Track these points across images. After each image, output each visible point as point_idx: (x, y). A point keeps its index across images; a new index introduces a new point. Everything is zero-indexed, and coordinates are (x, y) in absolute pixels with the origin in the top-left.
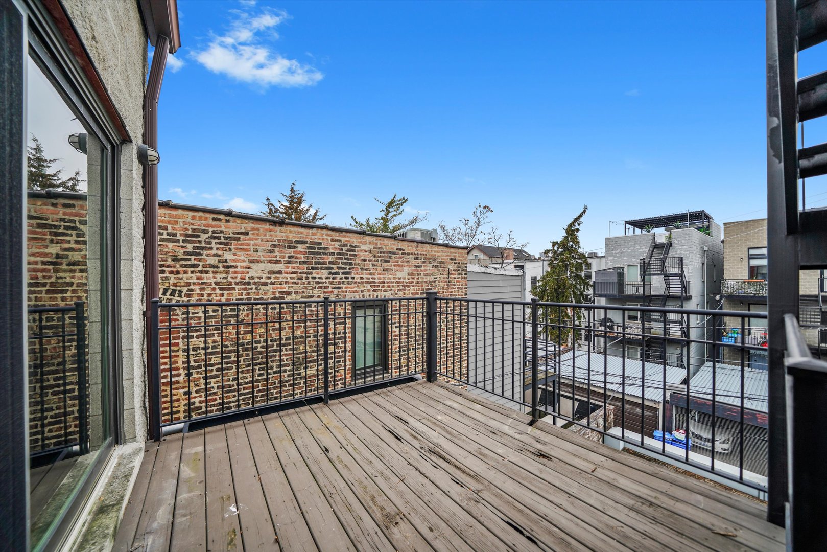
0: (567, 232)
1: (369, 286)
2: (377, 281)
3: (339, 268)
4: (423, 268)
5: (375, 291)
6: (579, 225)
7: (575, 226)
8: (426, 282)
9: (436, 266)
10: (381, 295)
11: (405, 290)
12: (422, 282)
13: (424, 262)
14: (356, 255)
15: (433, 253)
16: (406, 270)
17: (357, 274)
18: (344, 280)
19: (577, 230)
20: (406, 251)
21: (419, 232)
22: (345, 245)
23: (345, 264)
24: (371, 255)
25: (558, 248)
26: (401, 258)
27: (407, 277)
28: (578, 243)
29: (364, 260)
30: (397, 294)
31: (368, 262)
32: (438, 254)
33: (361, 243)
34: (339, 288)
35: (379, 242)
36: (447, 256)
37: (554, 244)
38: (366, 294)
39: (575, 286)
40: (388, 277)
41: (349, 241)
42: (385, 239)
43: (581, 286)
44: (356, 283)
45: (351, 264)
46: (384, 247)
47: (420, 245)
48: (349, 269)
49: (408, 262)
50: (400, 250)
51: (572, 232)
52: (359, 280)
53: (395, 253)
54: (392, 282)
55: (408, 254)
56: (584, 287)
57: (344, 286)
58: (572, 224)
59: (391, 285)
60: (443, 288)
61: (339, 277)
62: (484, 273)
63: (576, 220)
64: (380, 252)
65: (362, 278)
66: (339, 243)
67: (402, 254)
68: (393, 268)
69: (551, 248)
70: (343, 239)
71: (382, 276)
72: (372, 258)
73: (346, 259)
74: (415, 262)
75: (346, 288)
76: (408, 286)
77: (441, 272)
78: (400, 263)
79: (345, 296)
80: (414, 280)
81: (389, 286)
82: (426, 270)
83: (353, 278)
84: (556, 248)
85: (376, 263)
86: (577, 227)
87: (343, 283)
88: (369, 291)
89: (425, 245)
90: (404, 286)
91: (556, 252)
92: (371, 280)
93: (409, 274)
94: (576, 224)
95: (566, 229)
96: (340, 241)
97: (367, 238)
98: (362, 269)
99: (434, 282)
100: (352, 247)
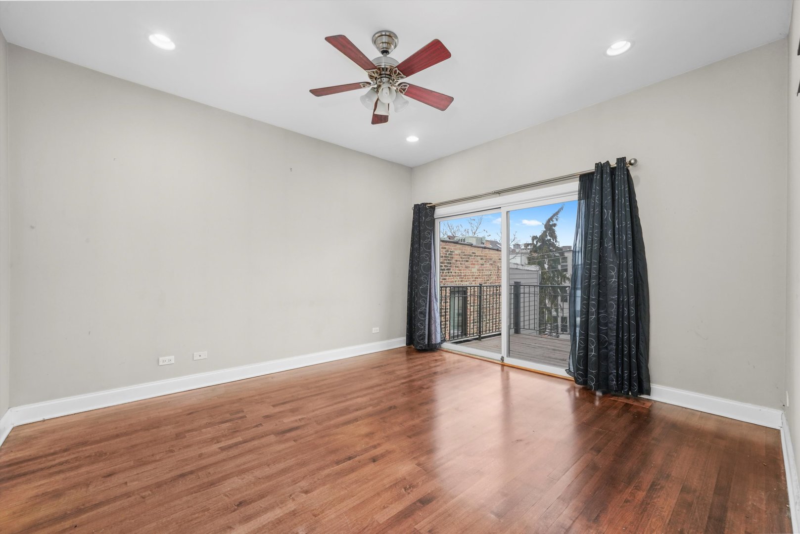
0: (546, 226)
1: (458, 277)
2: (462, 274)
3: (445, 266)
4: (485, 266)
5: (461, 281)
6: (557, 220)
7: (553, 221)
8: (486, 275)
9: (491, 264)
10: (465, 284)
11: (476, 280)
12: (484, 275)
13: (485, 262)
14: (452, 258)
15: (490, 255)
16: (477, 267)
17: (453, 270)
18: (447, 274)
19: (555, 225)
20: (476, 254)
21: (475, 239)
22: (447, 251)
23: (448, 263)
24: (459, 257)
25: (537, 242)
26: (474, 259)
27: (477, 272)
28: (555, 237)
29: (457, 261)
30: (472, 283)
31: (458, 262)
32: (493, 256)
33: (455, 249)
34: (445, 279)
35: (464, 248)
36: (497, 257)
37: (534, 238)
38: (457, 283)
39: (553, 278)
40: (468, 272)
41: (449, 248)
42: (467, 246)
43: (558, 278)
44: (452, 276)
45: (450, 263)
46: (466, 252)
47: (484, 249)
48: (450, 267)
49: (478, 261)
50: (474, 253)
51: (550, 228)
52: (454, 274)
53: (471, 256)
54: (470, 275)
55: (477, 256)
56: (561, 280)
57: (447, 278)
58: (551, 219)
59: (469, 277)
60: (495, 280)
61: (445, 271)
62: (516, 269)
63: (554, 215)
64: (464, 255)
65: (455, 273)
66: (445, 250)
67: (475, 256)
68: (470, 265)
69: (530, 242)
70: (447, 247)
71: (465, 271)
72: (460, 259)
73: (448, 260)
74: (481, 262)
75: (448, 279)
76: (477, 278)
77: (494, 268)
78: (474, 262)
79: (448, 284)
80: (480, 274)
81: (468, 278)
82: (486, 267)
83: (451, 272)
84: (535, 242)
85: (462, 262)
86: (555, 222)
87: (447, 276)
88: (459, 281)
89: (486, 250)
90: (475, 278)
91: (535, 246)
92: (460, 274)
93: (478, 270)
94: (554, 219)
95: (545, 224)
96: (445, 248)
97: (458, 246)
98: (456, 267)
99: (490, 275)
100: (451, 252)
